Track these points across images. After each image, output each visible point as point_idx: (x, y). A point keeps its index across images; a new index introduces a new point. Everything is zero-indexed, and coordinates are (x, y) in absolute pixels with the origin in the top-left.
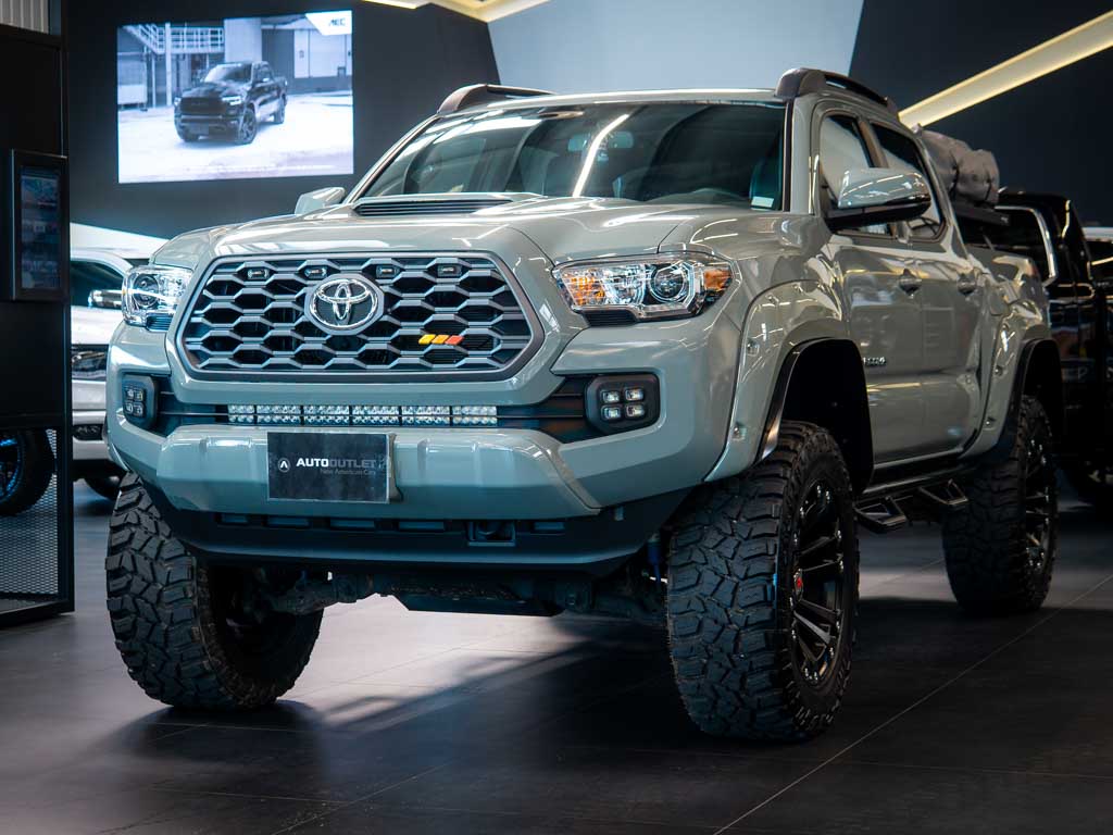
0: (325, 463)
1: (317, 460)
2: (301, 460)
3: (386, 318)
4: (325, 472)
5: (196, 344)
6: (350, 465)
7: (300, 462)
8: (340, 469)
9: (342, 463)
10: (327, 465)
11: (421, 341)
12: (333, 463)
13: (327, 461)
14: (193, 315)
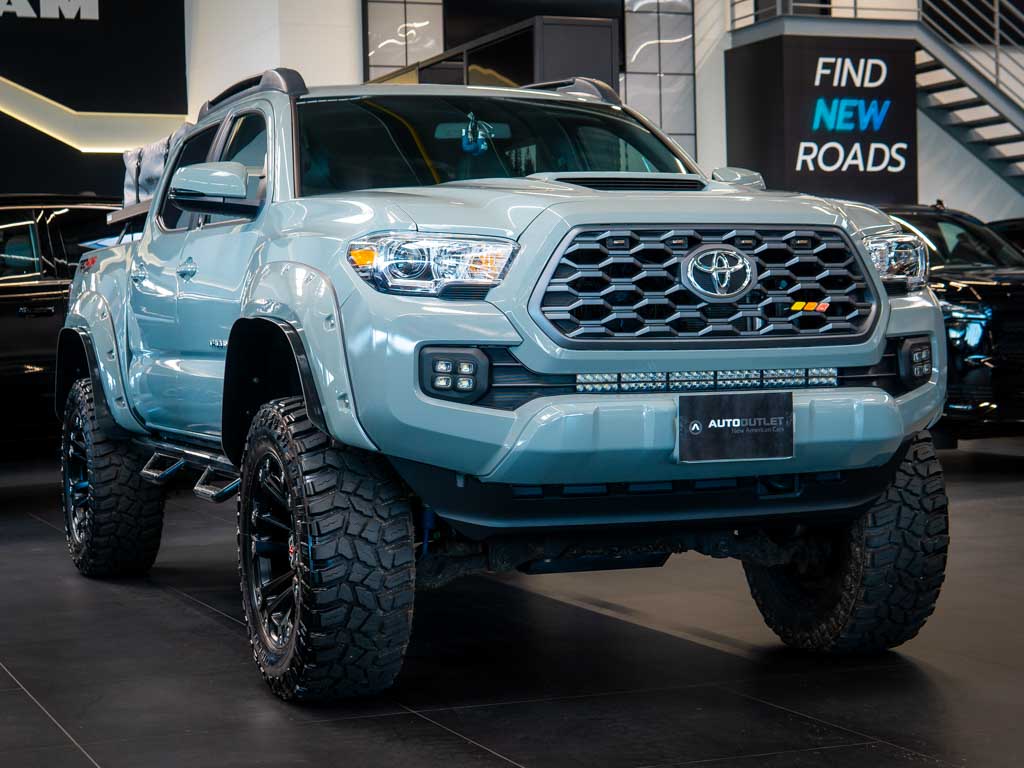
0: (737, 423)
1: (729, 421)
2: (713, 421)
3: (759, 286)
4: (736, 432)
5: (562, 313)
6: (760, 424)
7: (712, 424)
8: (750, 427)
9: (753, 423)
10: (738, 425)
11: (793, 308)
12: (744, 423)
13: (738, 420)
14: (550, 284)
